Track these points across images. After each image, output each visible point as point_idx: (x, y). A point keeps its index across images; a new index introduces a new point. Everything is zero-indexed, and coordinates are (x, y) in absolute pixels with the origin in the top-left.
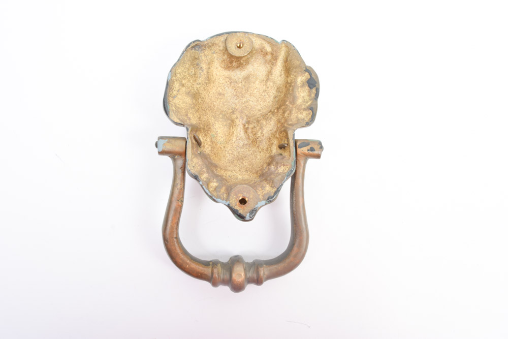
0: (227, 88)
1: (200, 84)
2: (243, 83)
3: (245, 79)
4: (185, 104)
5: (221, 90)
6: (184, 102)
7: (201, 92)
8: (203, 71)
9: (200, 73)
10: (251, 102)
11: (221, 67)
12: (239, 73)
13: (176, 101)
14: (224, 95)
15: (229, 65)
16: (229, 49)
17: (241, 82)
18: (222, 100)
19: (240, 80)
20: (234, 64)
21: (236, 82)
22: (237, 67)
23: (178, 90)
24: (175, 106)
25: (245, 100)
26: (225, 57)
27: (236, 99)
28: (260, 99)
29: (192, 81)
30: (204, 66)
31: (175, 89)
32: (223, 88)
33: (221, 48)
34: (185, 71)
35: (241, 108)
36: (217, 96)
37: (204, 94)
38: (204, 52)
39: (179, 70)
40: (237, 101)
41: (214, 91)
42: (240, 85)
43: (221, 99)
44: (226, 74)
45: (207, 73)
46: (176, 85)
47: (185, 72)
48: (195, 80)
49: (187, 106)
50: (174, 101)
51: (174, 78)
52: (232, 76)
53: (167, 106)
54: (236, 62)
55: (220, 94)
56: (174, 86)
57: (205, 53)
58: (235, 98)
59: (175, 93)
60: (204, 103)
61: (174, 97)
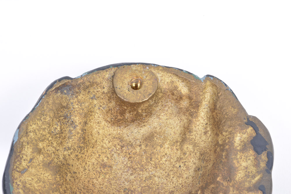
0: (115, 155)
1: (69, 149)
2: (143, 147)
3: (146, 139)
4: (40, 184)
5: (105, 159)
6: (39, 180)
7: (71, 162)
8: (75, 127)
9: (70, 131)
10: (156, 179)
11: (106, 121)
12: (136, 131)
13: (26, 177)
14: (110, 167)
15: (119, 117)
16: (118, 91)
17: (140, 146)
18: (107, 176)
19: (138, 143)
20: (127, 115)
21: (131, 145)
22: (133, 121)
23: (31, 160)
24: (24, 187)
25: (146, 174)
26: (113, 104)
27: (131, 174)
28: (172, 173)
29: (55, 144)
30: (77, 119)
31: (25, 157)
32: (109, 156)
33: (106, 90)
34: (43, 127)
35: (139, 189)
36: (99, 169)
37: (76, 165)
38: (77, 97)
39: (34, 126)
40: (132, 177)
41: (93, 160)
42: (138, 149)
43: (106, 174)
44: (115, 132)
45: (83, 130)
46: (28, 151)
47: (44, 129)
48: (61, 143)
49: (45, 187)
50: (22, 179)
51: (25, 139)
52: (125, 135)
53: (9, 187)
54: (130, 112)
55: (104, 166)
56: (23, 152)
57: (79, 98)
58: (130, 172)
59: (24, 164)
60: (77, 181)
61: (23, 171)
